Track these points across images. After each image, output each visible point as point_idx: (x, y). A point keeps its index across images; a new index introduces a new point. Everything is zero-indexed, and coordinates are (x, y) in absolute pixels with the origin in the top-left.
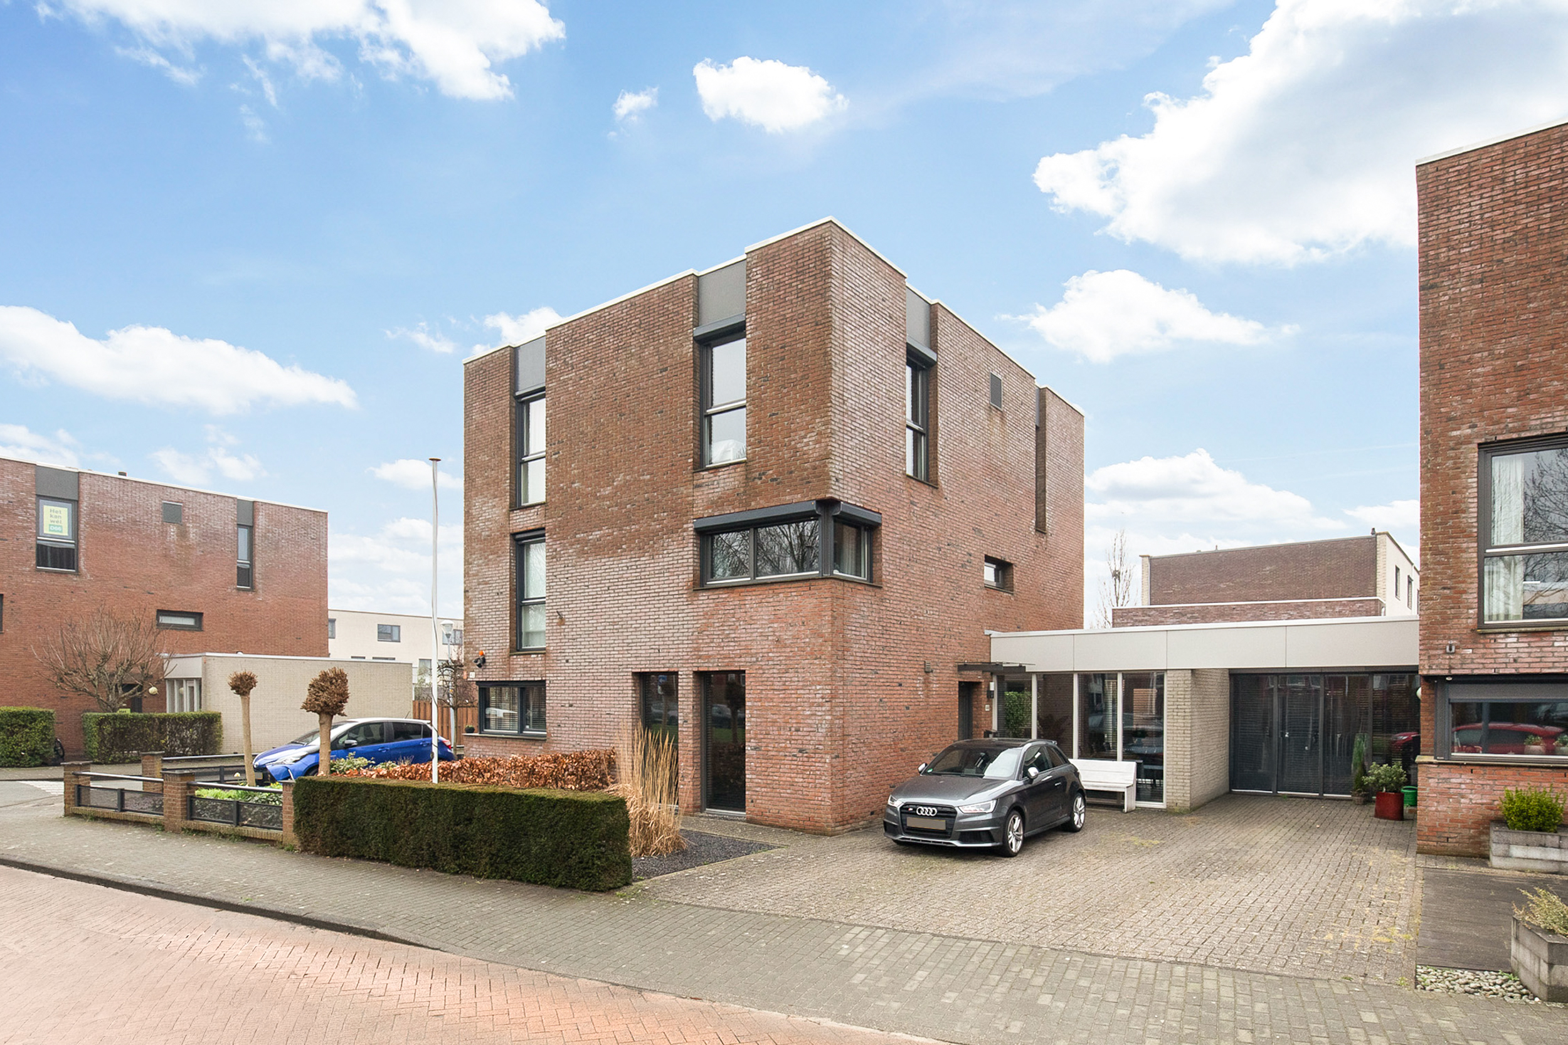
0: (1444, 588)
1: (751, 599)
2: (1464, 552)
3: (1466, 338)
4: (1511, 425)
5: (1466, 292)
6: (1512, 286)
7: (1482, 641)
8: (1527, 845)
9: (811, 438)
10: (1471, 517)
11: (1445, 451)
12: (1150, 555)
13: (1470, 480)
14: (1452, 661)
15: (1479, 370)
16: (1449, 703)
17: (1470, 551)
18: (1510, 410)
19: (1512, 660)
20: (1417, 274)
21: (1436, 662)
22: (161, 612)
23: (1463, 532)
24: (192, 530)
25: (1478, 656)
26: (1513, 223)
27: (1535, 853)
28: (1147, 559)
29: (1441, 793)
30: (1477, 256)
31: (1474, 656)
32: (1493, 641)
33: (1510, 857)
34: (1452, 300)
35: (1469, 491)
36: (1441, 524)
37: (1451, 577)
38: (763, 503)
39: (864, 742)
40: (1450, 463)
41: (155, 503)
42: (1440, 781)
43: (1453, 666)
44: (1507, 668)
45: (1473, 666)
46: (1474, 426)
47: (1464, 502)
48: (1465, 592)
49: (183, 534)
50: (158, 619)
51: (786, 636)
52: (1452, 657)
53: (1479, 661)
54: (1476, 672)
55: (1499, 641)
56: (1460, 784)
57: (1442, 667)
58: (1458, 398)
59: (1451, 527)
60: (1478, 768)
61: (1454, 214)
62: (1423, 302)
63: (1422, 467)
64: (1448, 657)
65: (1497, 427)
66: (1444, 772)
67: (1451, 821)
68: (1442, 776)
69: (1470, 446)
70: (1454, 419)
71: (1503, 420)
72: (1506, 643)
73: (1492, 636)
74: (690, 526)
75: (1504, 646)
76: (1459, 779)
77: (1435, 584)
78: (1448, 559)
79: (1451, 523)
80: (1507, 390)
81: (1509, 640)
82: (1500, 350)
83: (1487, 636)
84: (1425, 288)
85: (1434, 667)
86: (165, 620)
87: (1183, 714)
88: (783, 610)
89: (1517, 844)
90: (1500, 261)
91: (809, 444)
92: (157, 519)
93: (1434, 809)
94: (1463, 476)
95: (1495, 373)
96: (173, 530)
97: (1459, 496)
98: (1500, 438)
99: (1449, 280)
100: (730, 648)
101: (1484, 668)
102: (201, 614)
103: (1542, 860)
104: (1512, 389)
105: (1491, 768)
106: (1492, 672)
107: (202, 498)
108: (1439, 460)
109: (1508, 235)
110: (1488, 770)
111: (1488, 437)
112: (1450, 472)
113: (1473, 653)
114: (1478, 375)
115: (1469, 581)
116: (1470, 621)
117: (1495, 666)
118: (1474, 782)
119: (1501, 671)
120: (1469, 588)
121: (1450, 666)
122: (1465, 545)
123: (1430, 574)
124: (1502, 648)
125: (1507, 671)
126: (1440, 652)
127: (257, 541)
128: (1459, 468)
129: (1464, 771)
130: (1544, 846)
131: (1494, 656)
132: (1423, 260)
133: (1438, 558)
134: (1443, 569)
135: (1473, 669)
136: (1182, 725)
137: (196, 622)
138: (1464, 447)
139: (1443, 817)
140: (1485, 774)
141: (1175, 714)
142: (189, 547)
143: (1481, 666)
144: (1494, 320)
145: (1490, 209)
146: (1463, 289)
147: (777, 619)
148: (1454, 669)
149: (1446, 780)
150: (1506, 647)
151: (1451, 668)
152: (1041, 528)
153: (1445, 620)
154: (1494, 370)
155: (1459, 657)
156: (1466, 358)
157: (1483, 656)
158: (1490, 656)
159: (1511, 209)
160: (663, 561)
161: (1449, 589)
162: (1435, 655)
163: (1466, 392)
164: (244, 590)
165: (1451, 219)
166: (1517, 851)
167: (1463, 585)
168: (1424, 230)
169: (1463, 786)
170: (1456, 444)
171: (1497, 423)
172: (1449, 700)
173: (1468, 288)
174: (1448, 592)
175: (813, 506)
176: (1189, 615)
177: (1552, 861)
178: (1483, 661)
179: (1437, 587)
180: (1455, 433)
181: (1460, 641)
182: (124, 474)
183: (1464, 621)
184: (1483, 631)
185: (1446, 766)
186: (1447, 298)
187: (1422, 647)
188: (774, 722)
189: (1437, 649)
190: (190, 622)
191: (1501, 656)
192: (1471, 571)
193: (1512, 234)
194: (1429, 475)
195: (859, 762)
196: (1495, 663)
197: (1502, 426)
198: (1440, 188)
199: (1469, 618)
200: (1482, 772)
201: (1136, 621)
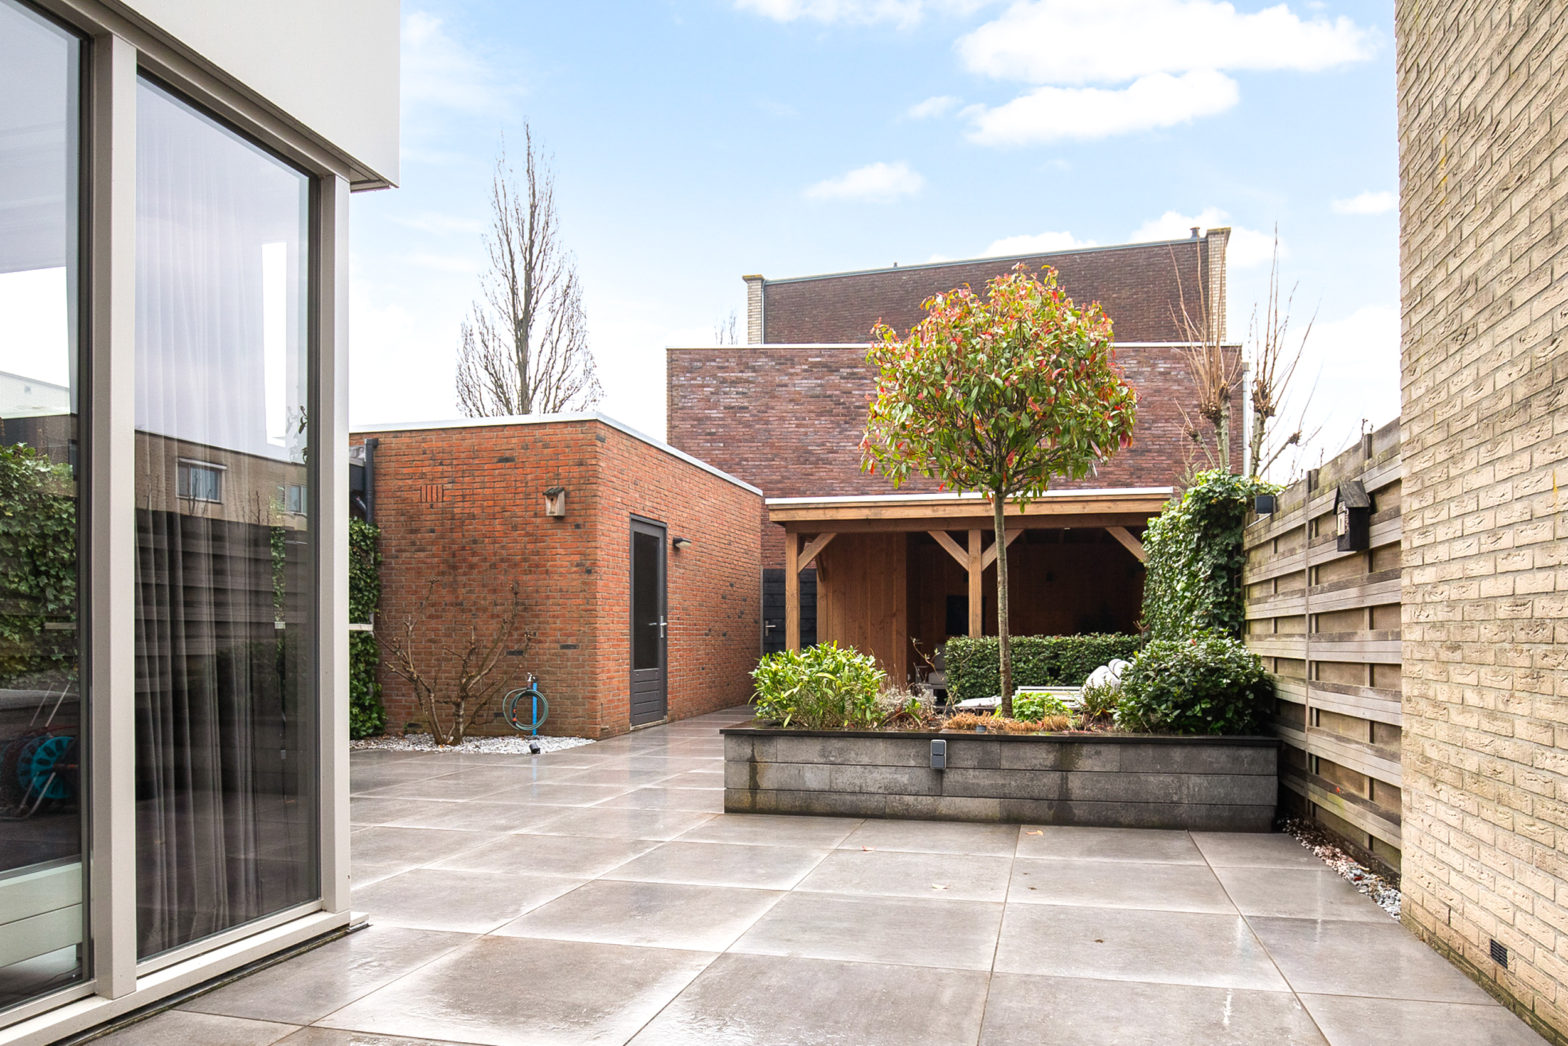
12: (766, 278)
28: (758, 286)
176: (845, 371)
201: (724, 381)
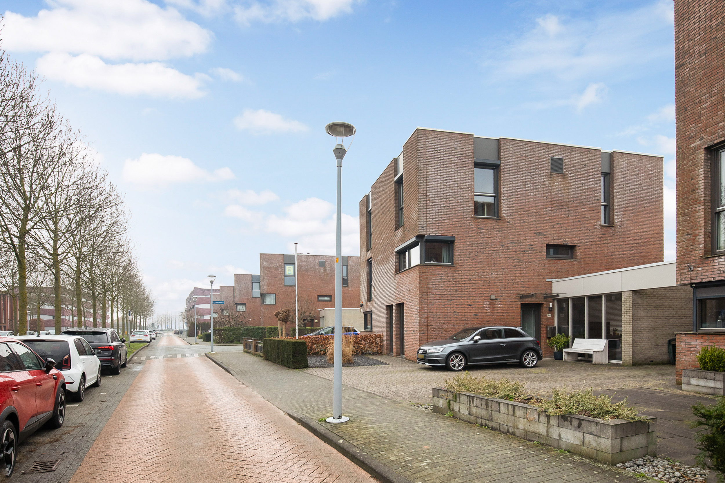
0: (688, 235)
1: (405, 276)
2: (698, 212)
3: (697, 89)
4: (721, 133)
5: (698, 62)
6: (721, 51)
7: (706, 262)
8: (699, 378)
11: (688, 157)
13: (700, 171)
14: (692, 275)
15: (705, 105)
16: (697, 299)
17: (700, 211)
18: (720, 124)
19: (722, 272)
20: (674, 61)
21: (684, 276)
22: (319, 296)
23: (696, 201)
24: (328, 269)
25: (704, 271)
26: (722, 13)
27: (702, 382)
29: (687, 351)
30: (703, 40)
31: (702, 271)
32: (712, 262)
33: (690, 384)
34: (691, 70)
35: (700, 177)
36: (686, 198)
37: (691, 228)
38: (407, 239)
39: (442, 328)
40: (690, 163)
41: (317, 261)
42: (686, 344)
43: (692, 278)
44: (719, 276)
45: (702, 277)
46: (702, 139)
47: (698, 184)
48: (698, 235)
49: (325, 270)
50: (318, 299)
51: (411, 288)
52: (692, 273)
53: (705, 274)
54: (704, 280)
55: (715, 261)
56: (696, 345)
57: (687, 279)
58: (694, 125)
59: (691, 199)
60: (705, 336)
61: (691, 20)
62: (677, 76)
63: (677, 169)
64: (690, 273)
65: (713, 136)
66: (688, 339)
67: (692, 367)
68: (688, 341)
69: (700, 151)
70: (692, 137)
71: (717, 132)
72: (719, 262)
73: (711, 259)
74: (395, 251)
75: (717, 264)
76: (696, 343)
77: (683, 233)
78: (690, 218)
79: (691, 197)
80: (719, 113)
81: (720, 260)
82: (715, 90)
83: (710, 259)
84: (679, 67)
85: (683, 280)
86: (320, 299)
87: (629, 314)
88: (410, 279)
89: (693, 377)
90: (716, 37)
92: (317, 267)
93: (683, 359)
94: (697, 169)
95: (712, 105)
96: (322, 269)
97: (694, 181)
98: (715, 142)
99: (690, 59)
100: (401, 295)
101: (708, 278)
102: (331, 296)
103: (705, 387)
104: (721, 112)
105: (712, 336)
106: (712, 279)
107: (331, 258)
108: (685, 162)
109: (719, 21)
110: (710, 337)
111: (709, 143)
112: (690, 168)
113: (702, 270)
114: (704, 109)
115: (700, 228)
116: (700, 251)
117: (713, 276)
118: (703, 344)
119: (717, 279)
120: (700, 233)
121: (691, 278)
122: (698, 208)
123: (681, 227)
124: (717, 265)
125: (720, 279)
126: (686, 271)
127: (349, 270)
128: (695, 165)
129: (698, 338)
130: (707, 379)
131: (713, 270)
132: (677, 52)
133: (685, 218)
134: (687, 224)
135: (702, 279)
136: (628, 320)
137: (330, 299)
138: (697, 152)
139: (688, 364)
140: (709, 339)
141: (625, 314)
142: (327, 274)
143: (706, 277)
144: (712, 74)
145: (710, 9)
146: (696, 62)
147: (409, 282)
148: (693, 280)
149: (689, 343)
150: (719, 265)
151: (691, 279)
153: (688, 253)
154: (712, 103)
155: (695, 272)
156: (697, 101)
157: (707, 271)
158: (711, 271)
159: (720, 5)
161: (690, 234)
162: (683, 273)
163: (698, 120)
164: (344, 287)
165: (690, 23)
166: (694, 381)
167: (697, 231)
168: (677, 35)
169: (698, 347)
170: (693, 151)
171: (715, 133)
172: (696, 298)
173: (699, 60)
174: (689, 236)
175: (415, 239)
177: (711, 387)
178: (707, 274)
179: (684, 234)
180: (692, 145)
181: (696, 264)
182: (309, 253)
183: (698, 252)
184: (706, 257)
185: (689, 335)
186: (688, 69)
187: (677, 269)
188: (409, 321)
189: (684, 269)
190: (328, 299)
191: (716, 270)
192: (701, 222)
193: (721, 19)
194: (680, 172)
195: (439, 336)
196: (713, 274)
197: (716, 135)
198: (685, 8)
199: (700, 250)
200: (707, 338)
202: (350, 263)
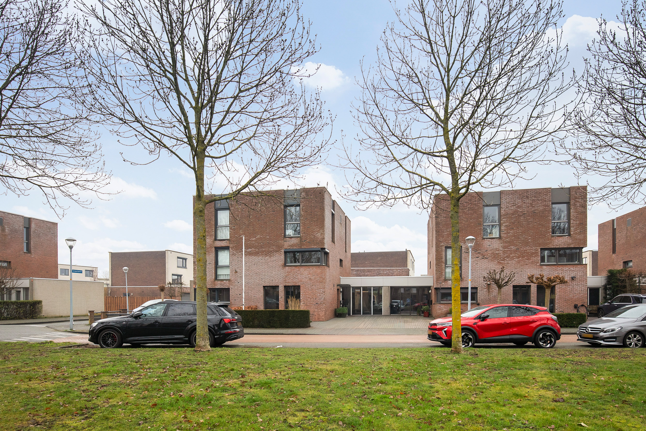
0: (439, 272)
1: (302, 269)
3: (443, 227)
4: (450, 244)
9: (319, 234)
10: (444, 259)
11: (439, 247)
14: (441, 285)
15: (445, 233)
16: (440, 292)
18: (450, 241)
23: (442, 262)
24: (7, 229)
30: (445, 213)
37: (441, 270)
38: (305, 247)
40: (440, 249)
46: (444, 243)
47: (443, 257)
48: (443, 273)
49: (3, 230)
51: (312, 278)
55: (448, 282)
61: (441, 205)
66: (440, 305)
70: (441, 242)
74: (283, 251)
76: (442, 306)
79: (440, 260)
80: (449, 238)
81: (450, 281)
82: (448, 230)
85: (438, 286)
88: (311, 272)
90: (448, 215)
91: (319, 235)
94: (442, 252)
97: (442, 255)
98: (448, 246)
99: (440, 216)
100: (295, 280)
102: (10, 262)
107: (10, 216)
111: (446, 245)
112: (440, 251)
113: (444, 284)
117: (448, 286)
122: (443, 264)
123: (437, 269)
127: (30, 233)
128: (442, 250)
131: (447, 284)
133: (438, 266)
134: (439, 268)
137: (8, 265)
138: (443, 247)
141: (385, 296)
142: (5, 235)
143: (445, 286)
145: (447, 205)
147: (310, 274)
152: (346, 252)
153: (440, 278)
156: (443, 231)
160: (273, 258)
162: (438, 284)
163: (443, 237)
164: (26, 253)
167: (443, 271)
170: (441, 246)
171: (448, 243)
175: (320, 249)
180: (441, 244)
181: (442, 281)
183: (443, 278)
184: (446, 280)
186: (440, 220)
188: (309, 297)
190: (5, 265)
191: (449, 284)
192: (444, 269)
198: (439, 199)
202: (33, 226)
